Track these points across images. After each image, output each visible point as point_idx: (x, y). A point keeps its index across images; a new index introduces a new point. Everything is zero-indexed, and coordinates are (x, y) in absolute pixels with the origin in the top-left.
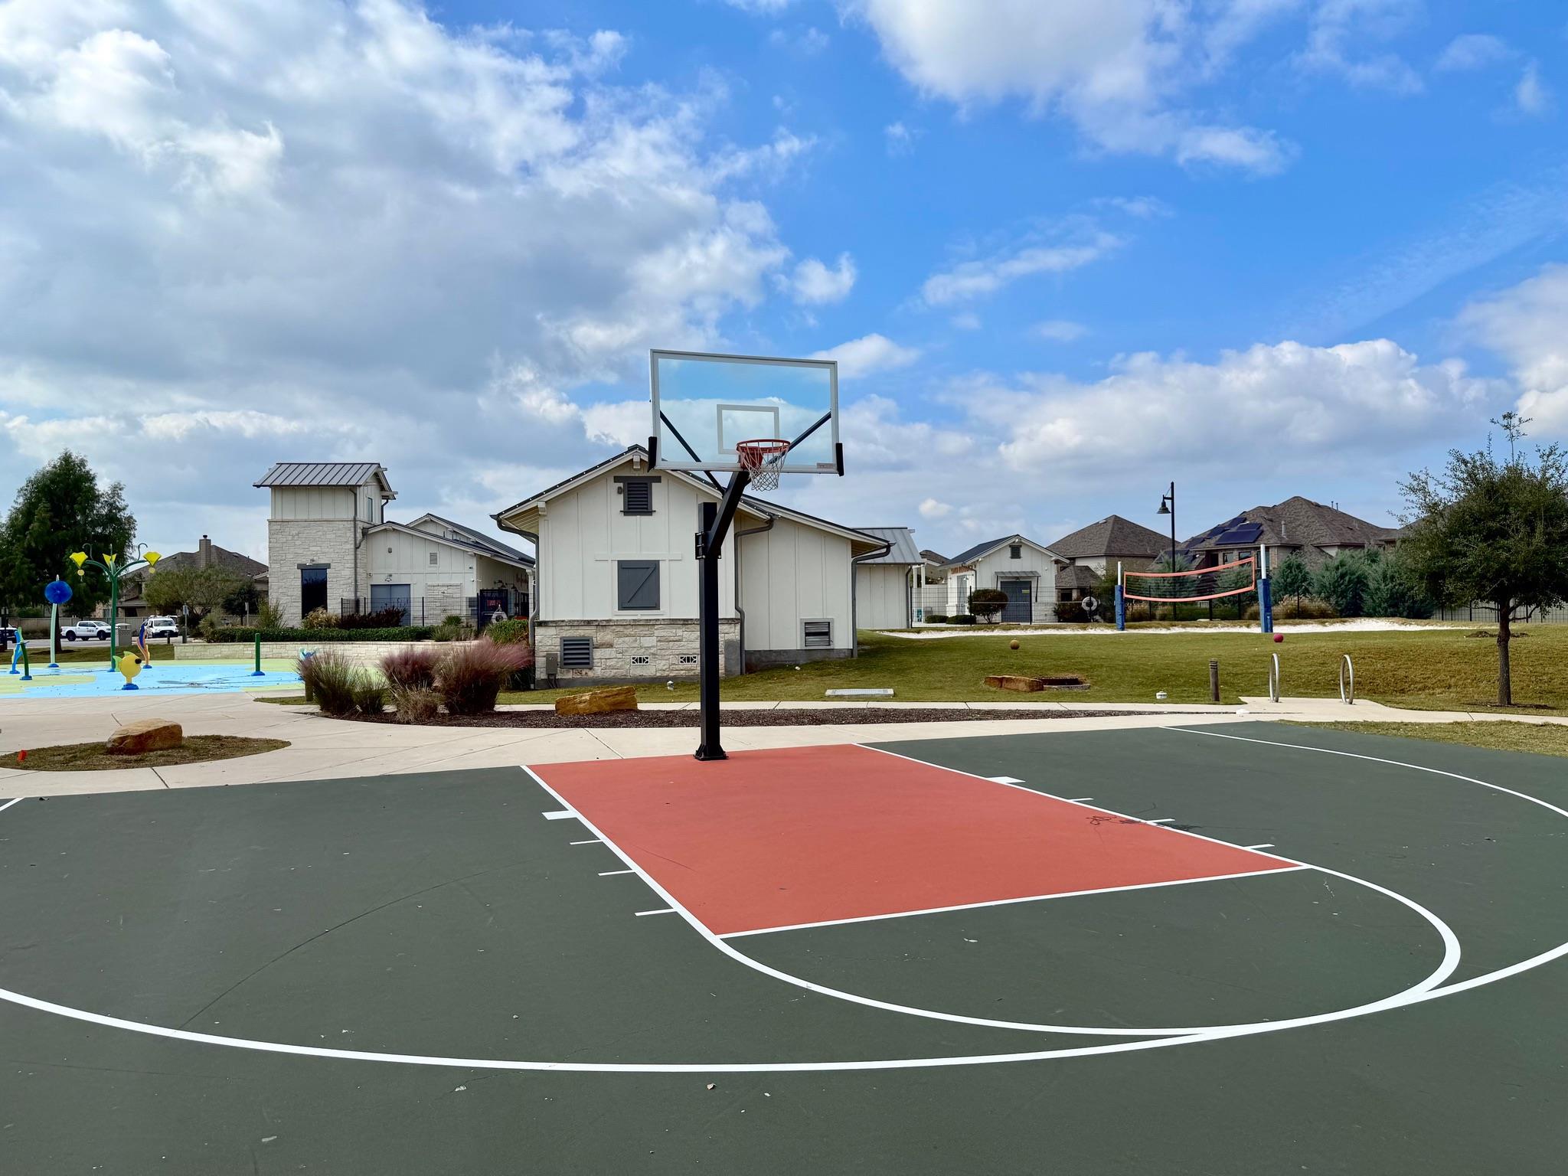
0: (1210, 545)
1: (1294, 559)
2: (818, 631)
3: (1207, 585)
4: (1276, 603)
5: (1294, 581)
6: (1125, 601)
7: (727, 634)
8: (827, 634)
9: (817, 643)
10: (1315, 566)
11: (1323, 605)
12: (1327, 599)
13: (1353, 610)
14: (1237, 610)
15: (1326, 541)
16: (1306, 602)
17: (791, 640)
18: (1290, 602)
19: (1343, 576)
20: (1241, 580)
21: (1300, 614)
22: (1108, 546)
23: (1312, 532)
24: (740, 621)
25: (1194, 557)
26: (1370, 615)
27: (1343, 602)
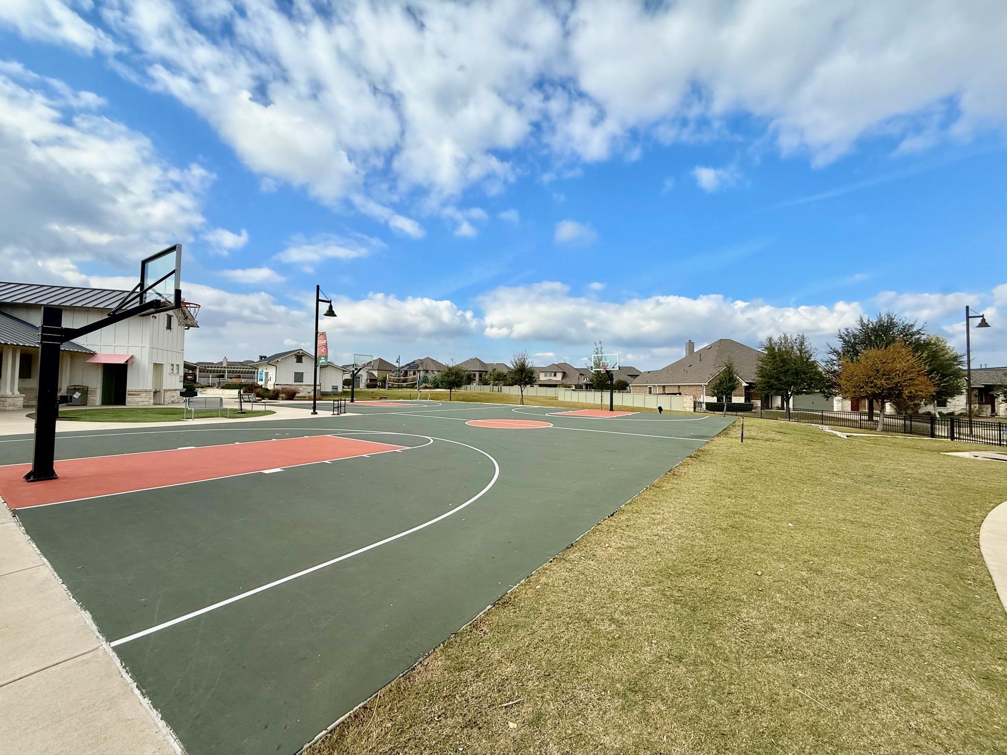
0: (406, 369)
1: (426, 375)
2: (335, 388)
3: (405, 381)
4: (421, 385)
5: (425, 380)
6: (388, 383)
7: (318, 388)
8: (337, 388)
9: (335, 390)
10: (430, 376)
11: (431, 386)
12: (432, 384)
13: (437, 387)
14: (413, 386)
15: (434, 369)
16: (427, 385)
17: (329, 389)
18: (424, 385)
19: (435, 379)
20: (414, 380)
21: (426, 388)
22: (378, 367)
23: (431, 367)
24: (320, 385)
25: (402, 372)
26: (440, 388)
27: (435, 385)
